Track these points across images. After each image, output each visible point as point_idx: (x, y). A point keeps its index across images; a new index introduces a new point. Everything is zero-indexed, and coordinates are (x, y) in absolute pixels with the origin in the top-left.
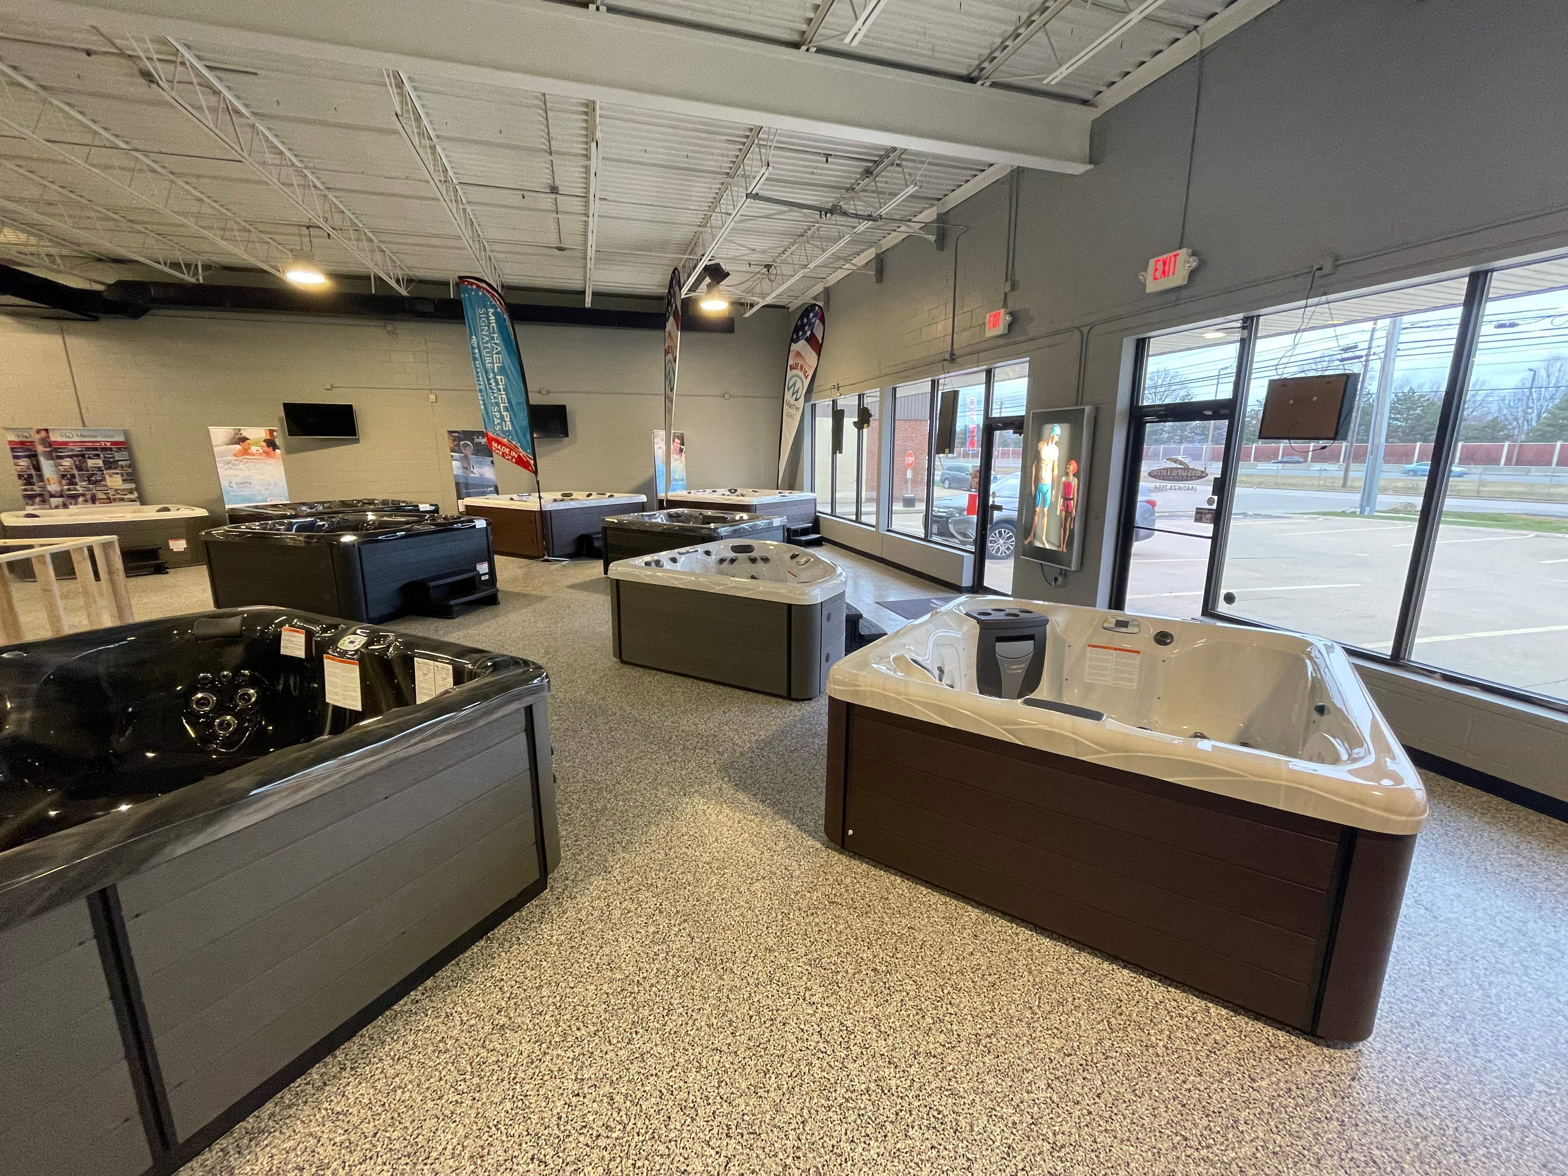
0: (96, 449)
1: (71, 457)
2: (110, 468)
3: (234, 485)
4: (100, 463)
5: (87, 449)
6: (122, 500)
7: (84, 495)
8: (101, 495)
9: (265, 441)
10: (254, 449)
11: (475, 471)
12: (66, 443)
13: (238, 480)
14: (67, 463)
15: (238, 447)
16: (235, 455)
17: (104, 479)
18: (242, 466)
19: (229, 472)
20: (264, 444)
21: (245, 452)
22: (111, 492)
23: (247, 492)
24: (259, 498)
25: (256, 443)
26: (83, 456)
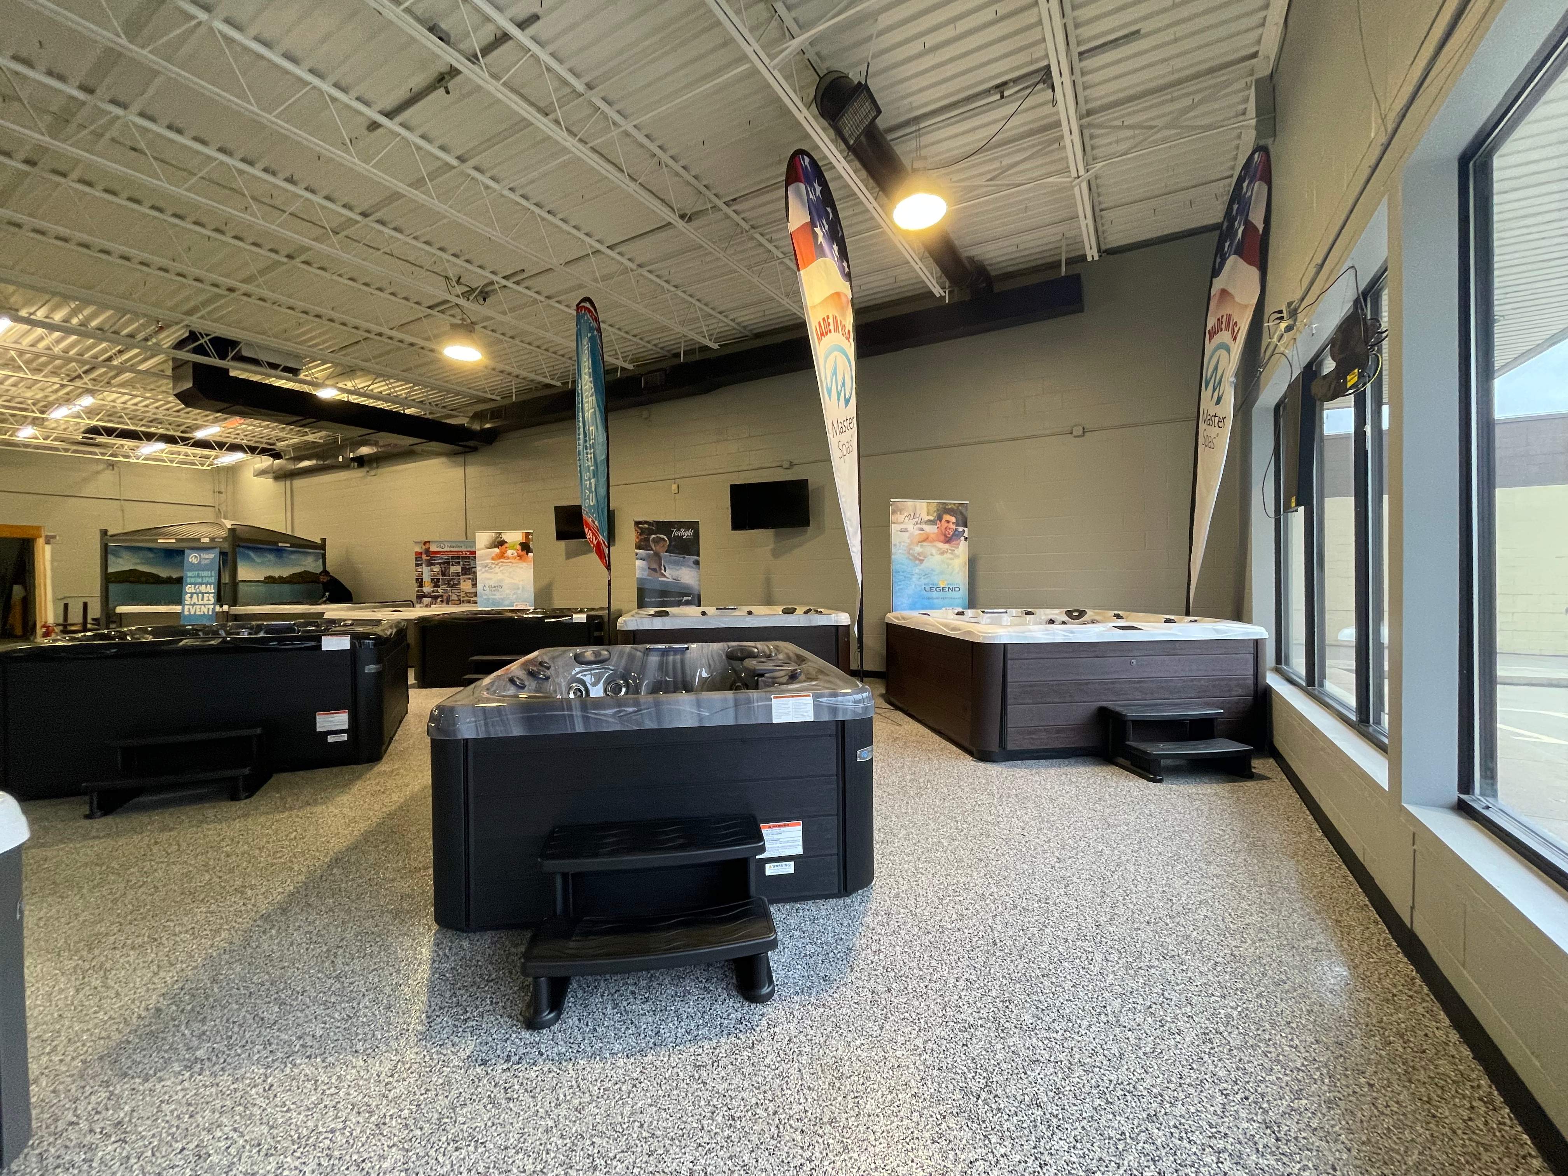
0: (458, 558)
1: (440, 564)
2: (465, 574)
3: (487, 588)
4: (459, 569)
5: (453, 558)
6: (469, 602)
7: (442, 596)
8: (454, 597)
9: (521, 544)
10: (509, 552)
11: (666, 574)
12: (439, 552)
13: (492, 583)
14: (436, 569)
15: (497, 550)
16: (493, 559)
17: (459, 583)
18: (497, 569)
19: (486, 575)
20: (519, 547)
21: (502, 556)
22: (462, 594)
23: (498, 596)
24: (506, 603)
25: (512, 548)
26: (448, 563)
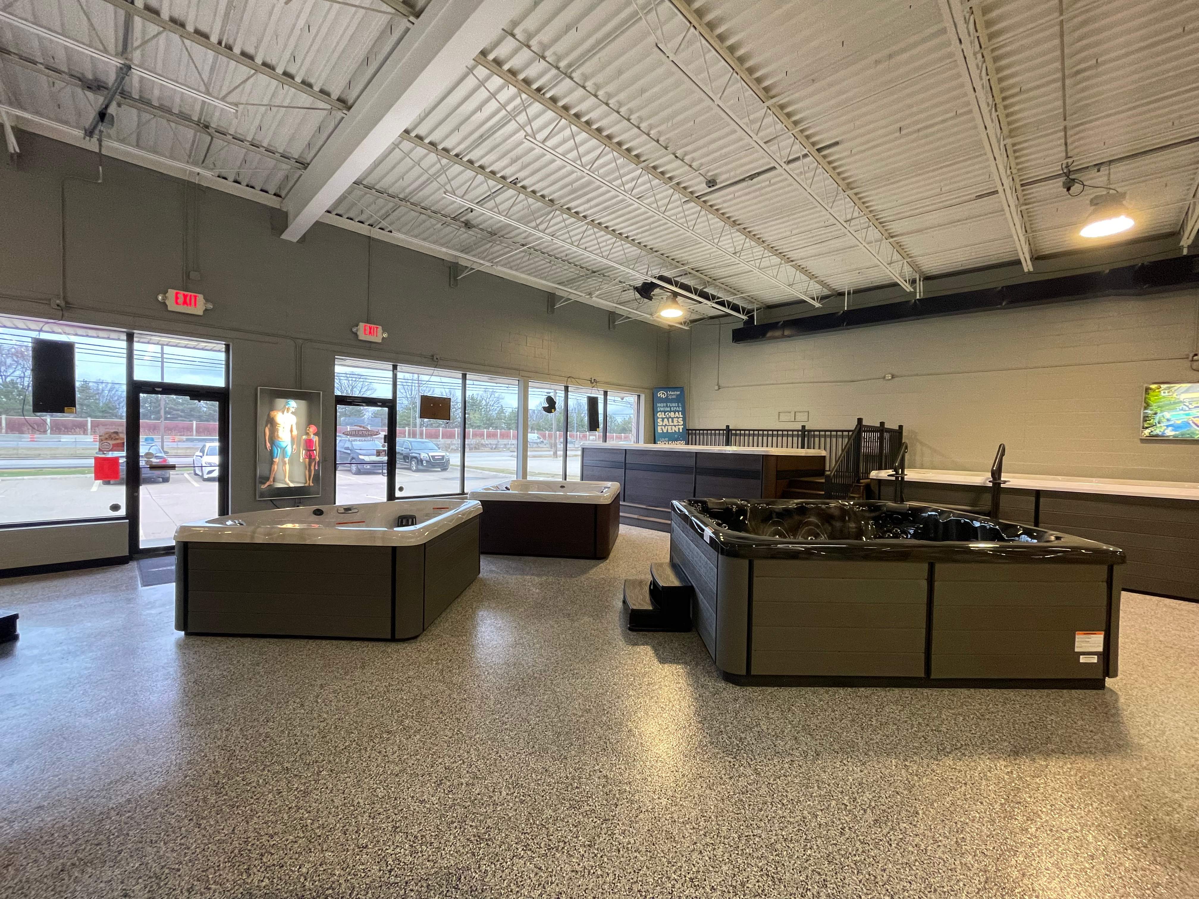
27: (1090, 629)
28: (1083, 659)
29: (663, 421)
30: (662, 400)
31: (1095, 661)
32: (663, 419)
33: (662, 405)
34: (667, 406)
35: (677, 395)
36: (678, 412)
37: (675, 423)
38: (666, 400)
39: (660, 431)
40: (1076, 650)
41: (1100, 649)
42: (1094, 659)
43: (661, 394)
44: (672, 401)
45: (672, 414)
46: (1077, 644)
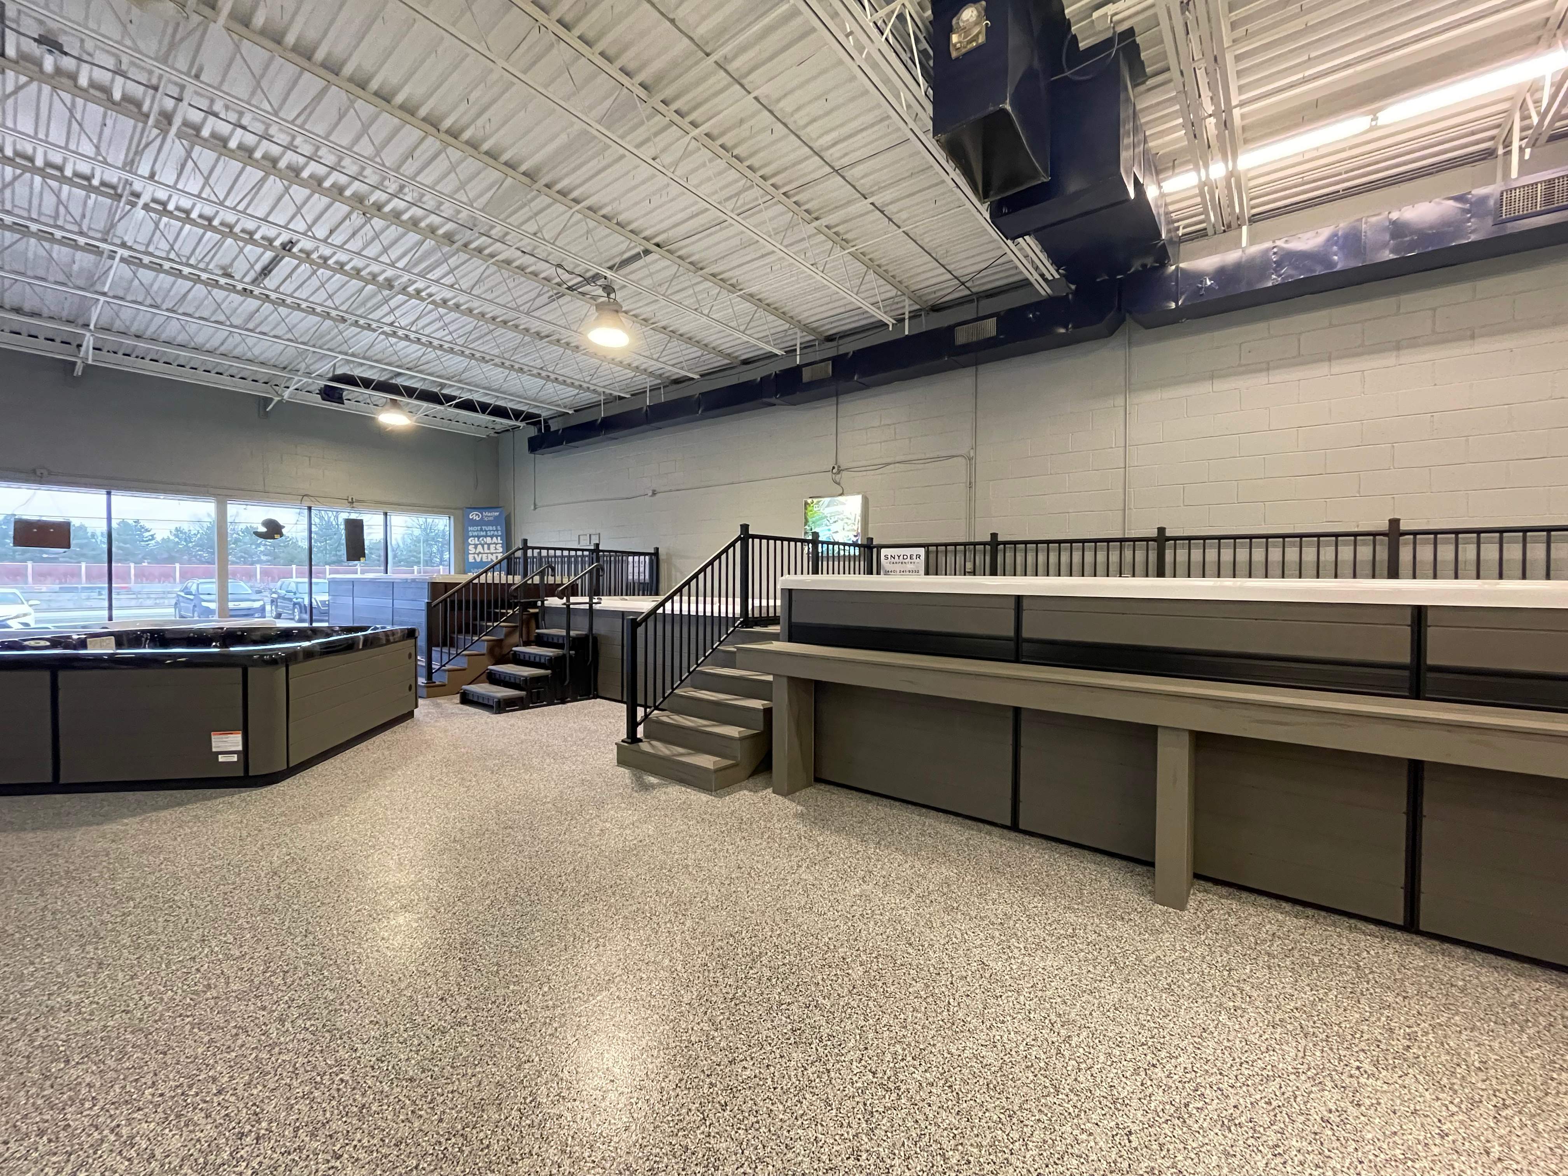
27: (227, 729)
28: (221, 758)
29: (476, 548)
30: (474, 523)
31: (235, 759)
32: (476, 546)
33: (476, 528)
34: (481, 530)
35: (496, 517)
36: (497, 537)
37: (492, 550)
38: (481, 523)
39: (471, 560)
40: (214, 750)
41: (240, 748)
42: (234, 758)
43: (474, 516)
44: (489, 523)
45: (489, 540)
46: (213, 744)
